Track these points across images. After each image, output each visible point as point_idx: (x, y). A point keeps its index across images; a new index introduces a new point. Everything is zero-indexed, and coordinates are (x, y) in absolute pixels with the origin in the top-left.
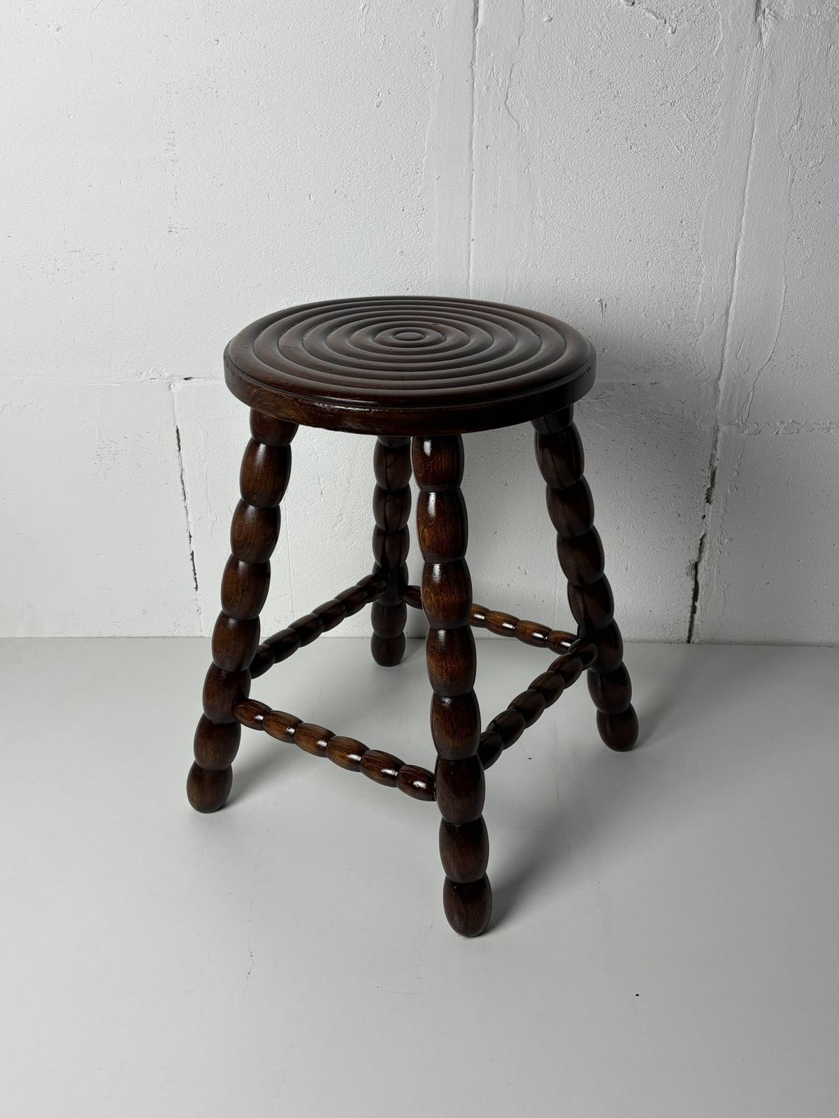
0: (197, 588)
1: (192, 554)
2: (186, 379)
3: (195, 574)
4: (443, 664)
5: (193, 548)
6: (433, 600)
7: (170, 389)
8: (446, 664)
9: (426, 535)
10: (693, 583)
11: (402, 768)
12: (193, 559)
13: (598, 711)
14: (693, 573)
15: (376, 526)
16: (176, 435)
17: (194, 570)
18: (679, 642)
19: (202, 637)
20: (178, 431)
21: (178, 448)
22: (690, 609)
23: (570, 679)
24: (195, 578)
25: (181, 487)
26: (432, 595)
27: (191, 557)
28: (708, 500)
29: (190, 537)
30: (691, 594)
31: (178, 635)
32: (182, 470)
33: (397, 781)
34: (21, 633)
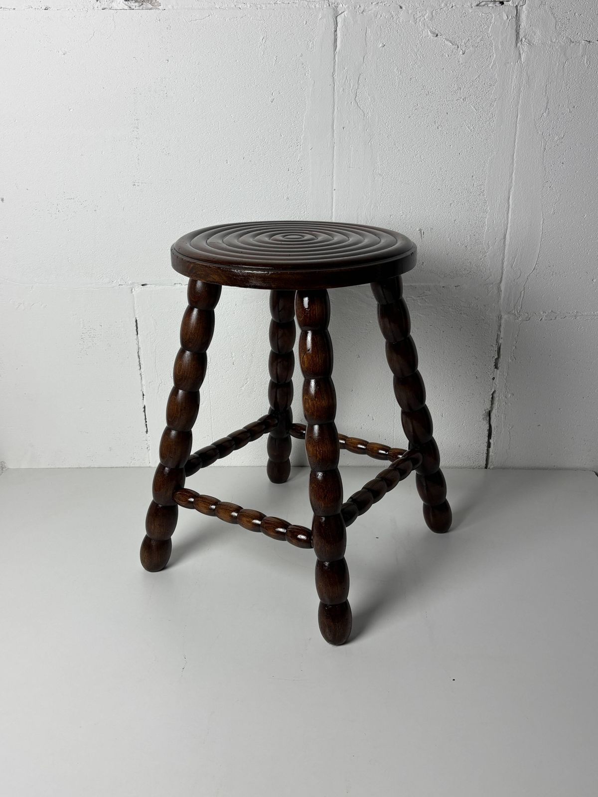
0: (147, 432)
1: (145, 407)
2: (143, 285)
3: (146, 422)
4: (317, 448)
5: (145, 403)
6: (310, 404)
7: (132, 292)
8: (319, 448)
9: (306, 360)
10: (488, 425)
11: (289, 527)
12: (144, 411)
13: (424, 504)
14: (488, 418)
15: (271, 381)
16: (135, 324)
17: (146, 419)
18: (479, 468)
19: (150, 467)
20: (136, 321)
21: (136, 333)
22: (486, 444)
23: (403, 474)
24: (146, 425)
25: (138, 360)
26: (310, 401)
27: (143, 410)
28: (496, 367)
29: (143, 395)
30: (486, 433)
31: (133, 466)
32: (139, 348)
33: (286, 536)
34: (24, 465)
